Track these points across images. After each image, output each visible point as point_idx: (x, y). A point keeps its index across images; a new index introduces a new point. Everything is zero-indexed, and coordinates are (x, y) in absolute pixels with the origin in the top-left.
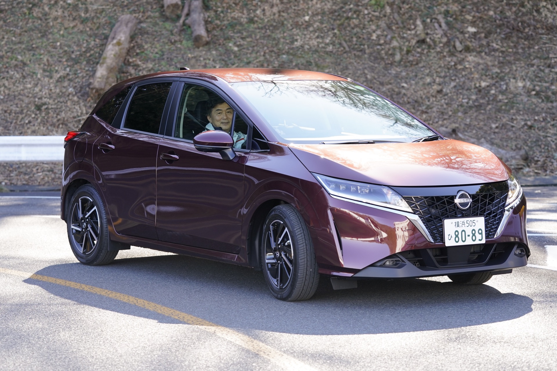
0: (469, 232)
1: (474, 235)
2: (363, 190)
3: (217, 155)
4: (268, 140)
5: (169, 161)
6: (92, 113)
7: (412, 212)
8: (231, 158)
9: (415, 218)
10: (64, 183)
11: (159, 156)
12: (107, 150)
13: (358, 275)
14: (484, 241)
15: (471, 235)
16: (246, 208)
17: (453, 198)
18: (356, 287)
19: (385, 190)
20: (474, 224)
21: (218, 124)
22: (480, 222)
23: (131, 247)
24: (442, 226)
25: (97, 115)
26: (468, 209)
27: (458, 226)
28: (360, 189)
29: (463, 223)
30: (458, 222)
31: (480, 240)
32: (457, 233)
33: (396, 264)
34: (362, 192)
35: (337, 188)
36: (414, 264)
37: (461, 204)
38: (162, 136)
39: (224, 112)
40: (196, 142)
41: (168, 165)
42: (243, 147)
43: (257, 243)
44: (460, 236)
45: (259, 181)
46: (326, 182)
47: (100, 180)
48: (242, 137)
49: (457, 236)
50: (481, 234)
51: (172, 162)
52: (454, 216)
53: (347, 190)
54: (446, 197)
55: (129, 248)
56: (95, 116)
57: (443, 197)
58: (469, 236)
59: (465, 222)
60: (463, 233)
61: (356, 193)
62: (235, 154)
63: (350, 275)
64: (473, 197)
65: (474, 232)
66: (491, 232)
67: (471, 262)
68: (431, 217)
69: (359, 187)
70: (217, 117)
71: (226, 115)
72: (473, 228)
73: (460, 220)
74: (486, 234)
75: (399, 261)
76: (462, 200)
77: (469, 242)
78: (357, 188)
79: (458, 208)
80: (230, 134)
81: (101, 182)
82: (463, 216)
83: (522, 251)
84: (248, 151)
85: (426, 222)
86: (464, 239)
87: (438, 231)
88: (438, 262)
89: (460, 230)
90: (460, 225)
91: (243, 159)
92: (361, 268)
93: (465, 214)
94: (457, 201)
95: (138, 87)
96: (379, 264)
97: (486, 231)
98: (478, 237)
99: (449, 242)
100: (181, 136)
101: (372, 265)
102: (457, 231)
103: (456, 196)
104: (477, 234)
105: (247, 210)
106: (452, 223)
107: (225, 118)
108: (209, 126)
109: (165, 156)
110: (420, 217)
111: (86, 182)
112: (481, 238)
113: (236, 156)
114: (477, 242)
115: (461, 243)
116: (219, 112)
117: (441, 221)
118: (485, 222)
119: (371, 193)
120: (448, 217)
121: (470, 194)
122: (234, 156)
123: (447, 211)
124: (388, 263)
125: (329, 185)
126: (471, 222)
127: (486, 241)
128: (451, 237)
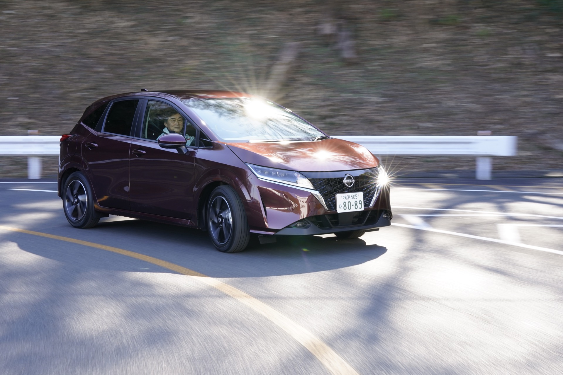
0: (353, 203)
1: (356, 205)
2: (280, 174)
3: (175, 151)
4: (211, 140)
5: (138, 155)
6: (80, 121)
7: (315, 189)
8: (185, 153)
9: (316, 193)
10: (60, 170)
11: (131, 152)
12: (92, 147)
13: (278, 233)
14: (363, 209)
15: (354, 205)
16: (196, 187)
17: (342, 179)
18: (276, 242)
19: (296, 174)
20: (356, 197)
21: (172, 128)
22: (360, 196)
23: (109, 215)
24: (335, 199)
25: (83, 123)
26: (352, 187)
27: (346, 198)
28: (279, 174)
29: (349, 197)
30: (346, 196)
31: (360, 208)
32: (345, 204)
33: (304, 226)
34: (280, 176)
35: (262, 173)
36: (316, 225)
37: (348, 183)
38: (133, 137)
39: (177, 120)
40: (159, 142)
41: (138, 158)
42: (193, 144)
43: (204, 211)
44: (347, 205)
45: (206, 168)
46: (255, 169)
47: (87, 168)
48: (189, 138)
49: (345, 206)
50: (361, 204)
51: (141, 155)
52: (343, 192)
53: (270, 174)
54: (338, 179)
55: (108, 216)
56: (82, 123)
57: (335, 178)
58: (353, 205)
59: (350, 196)
60: (349, 203)
61: (275, 176)
62: (188, 150)
63: (273, 233)
64: (355, 178)
65: (356, 203)
66: (367, 203)
67: (354, 223)
68: (327, 192)
69: (278, 173)
70: (171, 123)
71: (178, 122)
72: (355, 200)
73: (347, 195)
74: (364, 204)
75: (306, 223)
76: (349, 181)
77: (353, 210)
78: (276, 173)
79: (345, 186)
80: (183, 136)
81: (87, 169)
82: (349, 192)
83: (387, 215)
84: (197, 147)
85: (324, 196)
86: (349, 208)
87: (332, 202)
88: (332, 223)
89: (347, 201)
90: (347, 198)
91: (193, 153)
92: (280, 229)
93: (350, 190)
94: (345, 181)
95: (114, 103)
96: (292, 226)
97: (364, 202)
98: (359, 206)
99: (340, 210)
100: (146, 137)
101: (288, 227)
102: (345, 202)
103: (344, 178)
104: (358, 204)
105: (197, 189)
106: (342, 197)
107: (177, 124)
108: (166, 130)
109: (135, 151)
110: (320, 193)
111: (76, 170)
112: (361, 207)
113: (188, 151)
114: (358, 210)
115: (347, 211)
116: (173, 120)
117: (334, 195)
118: (364, 195)
119: (286, 177)
120: (339, 193)
121: (354, 176)
122: (187, 151)
123: (338, 189)
124: (298, 225)
125: (257, 171)
126: (354, 196)
127: (364, 209)
128: (341, 206)
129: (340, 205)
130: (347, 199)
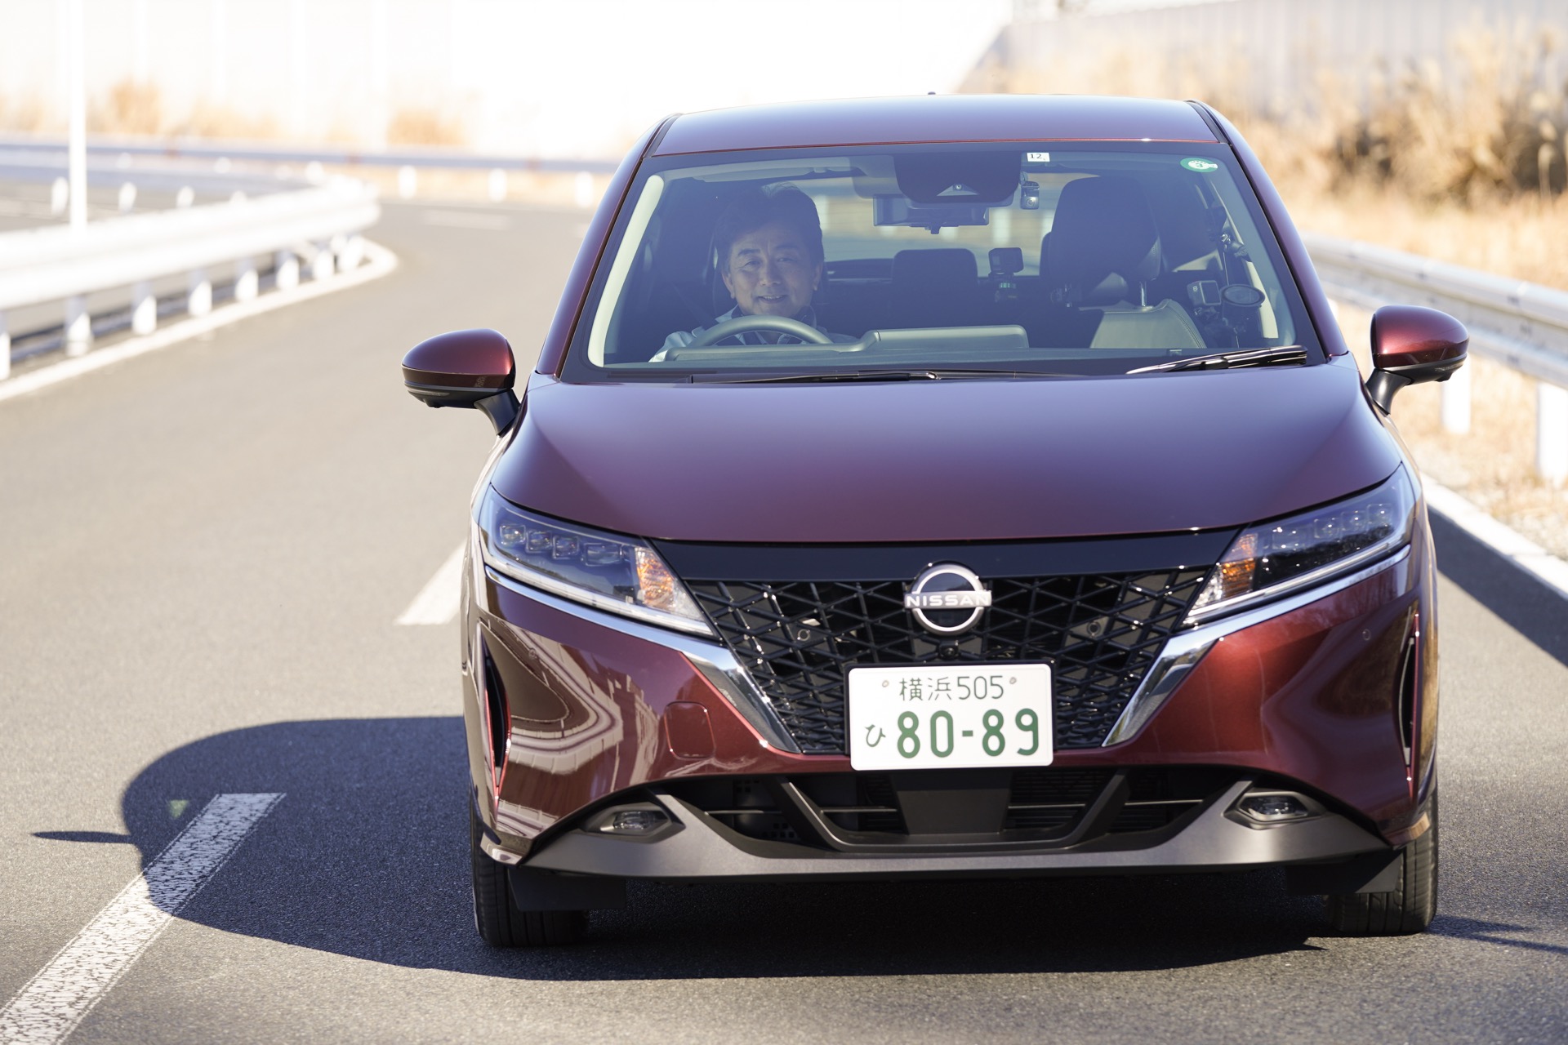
0: (969, 718)
1: (994, 731)
7: (710, 635)
9: (718, 658)
14: (1044, 757)
15: (980, 731)
17: (896, 588)
20: (996, 691)
22: (1026, 683)
24: (839, 695)
26: (962, 635)
27: (917, 694)
29: (942, 686)
30: (916, 682)
31: (1024, 752)
32: (908, 722)
33: (654, 828)
37: (935, 613)
44: (923, 733)
49: (908, 733)
50: (1033, 728)
54: (867, 585)
58: (967, 734)
59: (953, 681)
60: (942, 723)
64: (997, 586)
65: (993, 721)
66: (1084, 724)
72: (989, 704)
73: (928, 674)
74: (1056, 730)
75: (660, 814)
76: (944, 600)
77: (969, 757)
79: (919, 627)
86: (942, 748)
89: (924, 709)
90: (926, 692)
93: (948, 652)
94: (917, 600)
98: (1017, 739)
99: (872, 755)
101: (582, 828)
102: (908, 714)
103: (912, 582)
104: (1009, 729)
106: (887, 684)
112: (1029, 746)
114: (1010, 759)
115: (927, 761)
117: (834, 672)
118: (1056, 683)
120: (867, 661)
123: (865, 639)
126: (980, 682)
127: (1055, 757)
128: (881, 735)
129: (870, 729)
130: (925, 696)
